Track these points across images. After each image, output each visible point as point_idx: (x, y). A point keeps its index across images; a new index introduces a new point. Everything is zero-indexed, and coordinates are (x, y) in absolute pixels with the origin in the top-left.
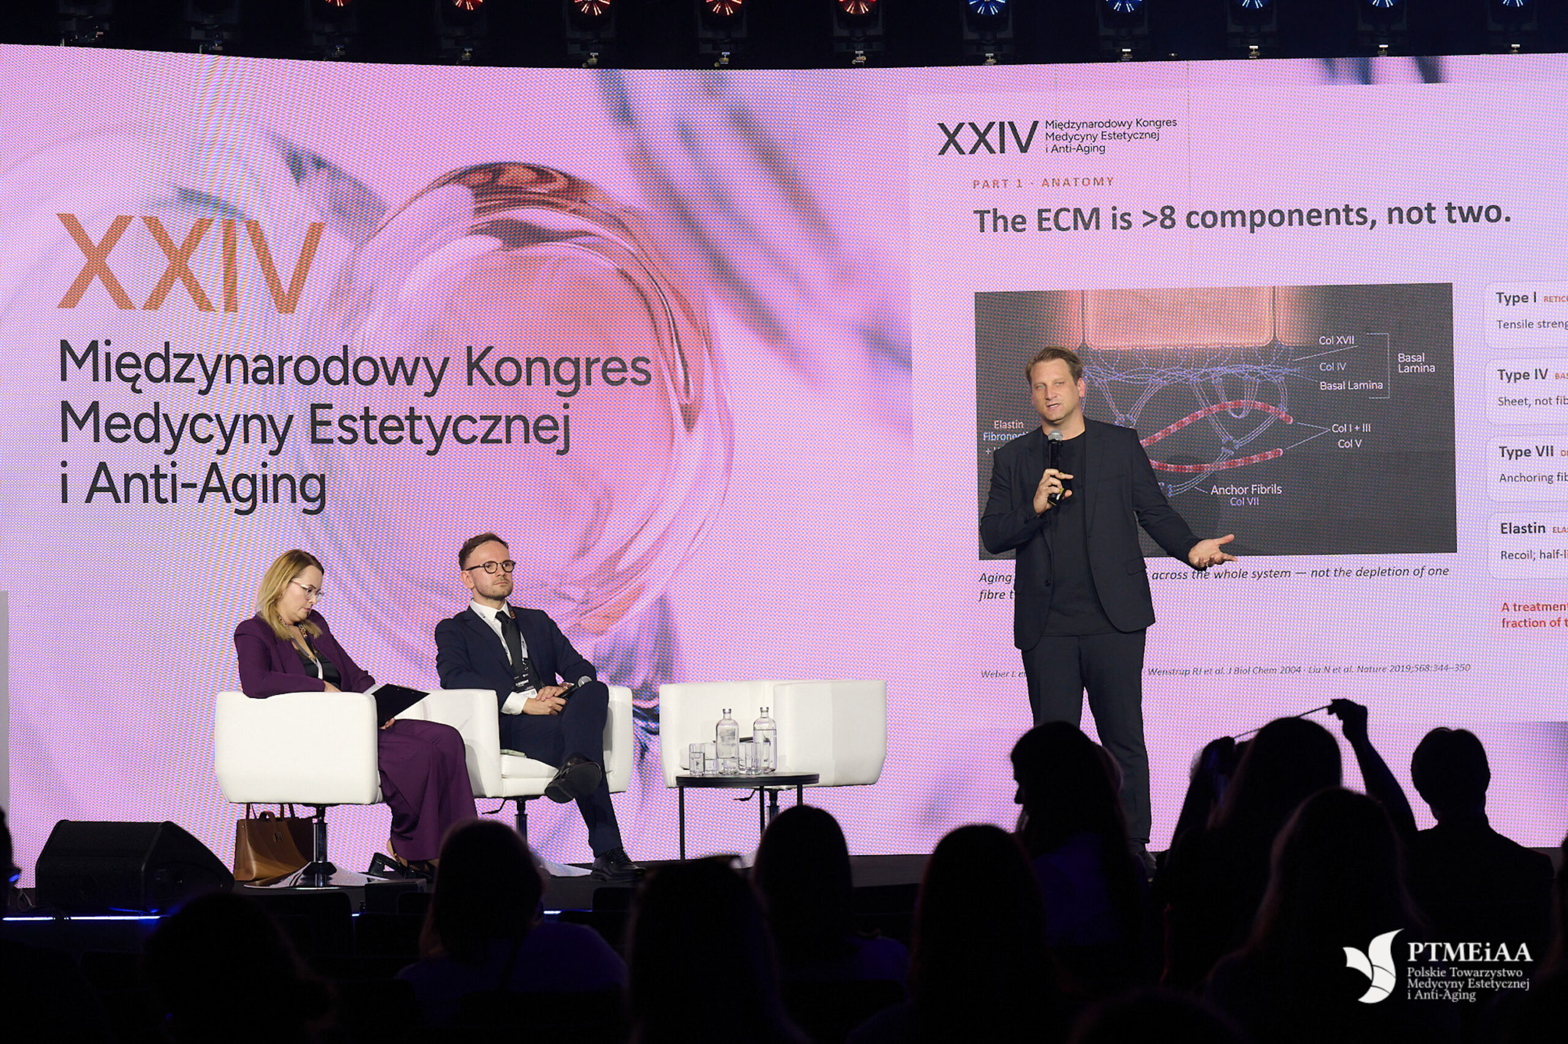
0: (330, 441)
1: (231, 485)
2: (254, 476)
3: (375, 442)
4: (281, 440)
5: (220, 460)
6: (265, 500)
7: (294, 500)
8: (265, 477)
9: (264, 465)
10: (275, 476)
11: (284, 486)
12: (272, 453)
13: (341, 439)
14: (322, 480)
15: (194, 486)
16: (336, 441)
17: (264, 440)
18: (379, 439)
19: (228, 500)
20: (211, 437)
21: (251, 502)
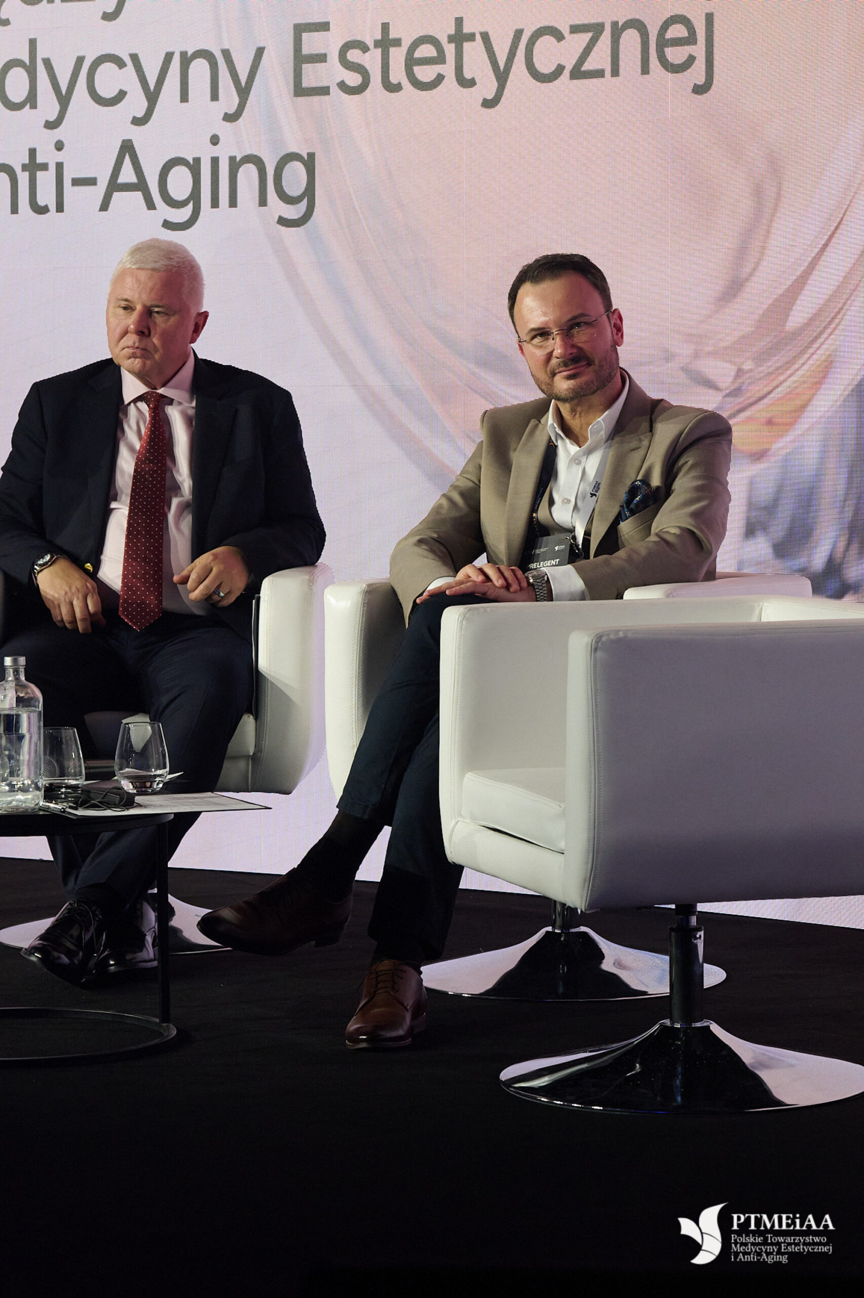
0: (325, 91)
1: (156, 178)
2: (197, 161)
3: (397, 88)
4: (244, 92)
5: (137, 135)
6: (215, 204)
7: (263, 202)
8: (215, 161)
9: (215, 140)
10: (232, 159)
11: (248, 175)
12: (230, 118)
13: (342, 86)
14: (310, 163)
15: (92, 182)
16: (335, 90)
17: (215, 96)
18: (406, 83)
19: (151, 205)
20: (122, 95)
21: (191, 206)
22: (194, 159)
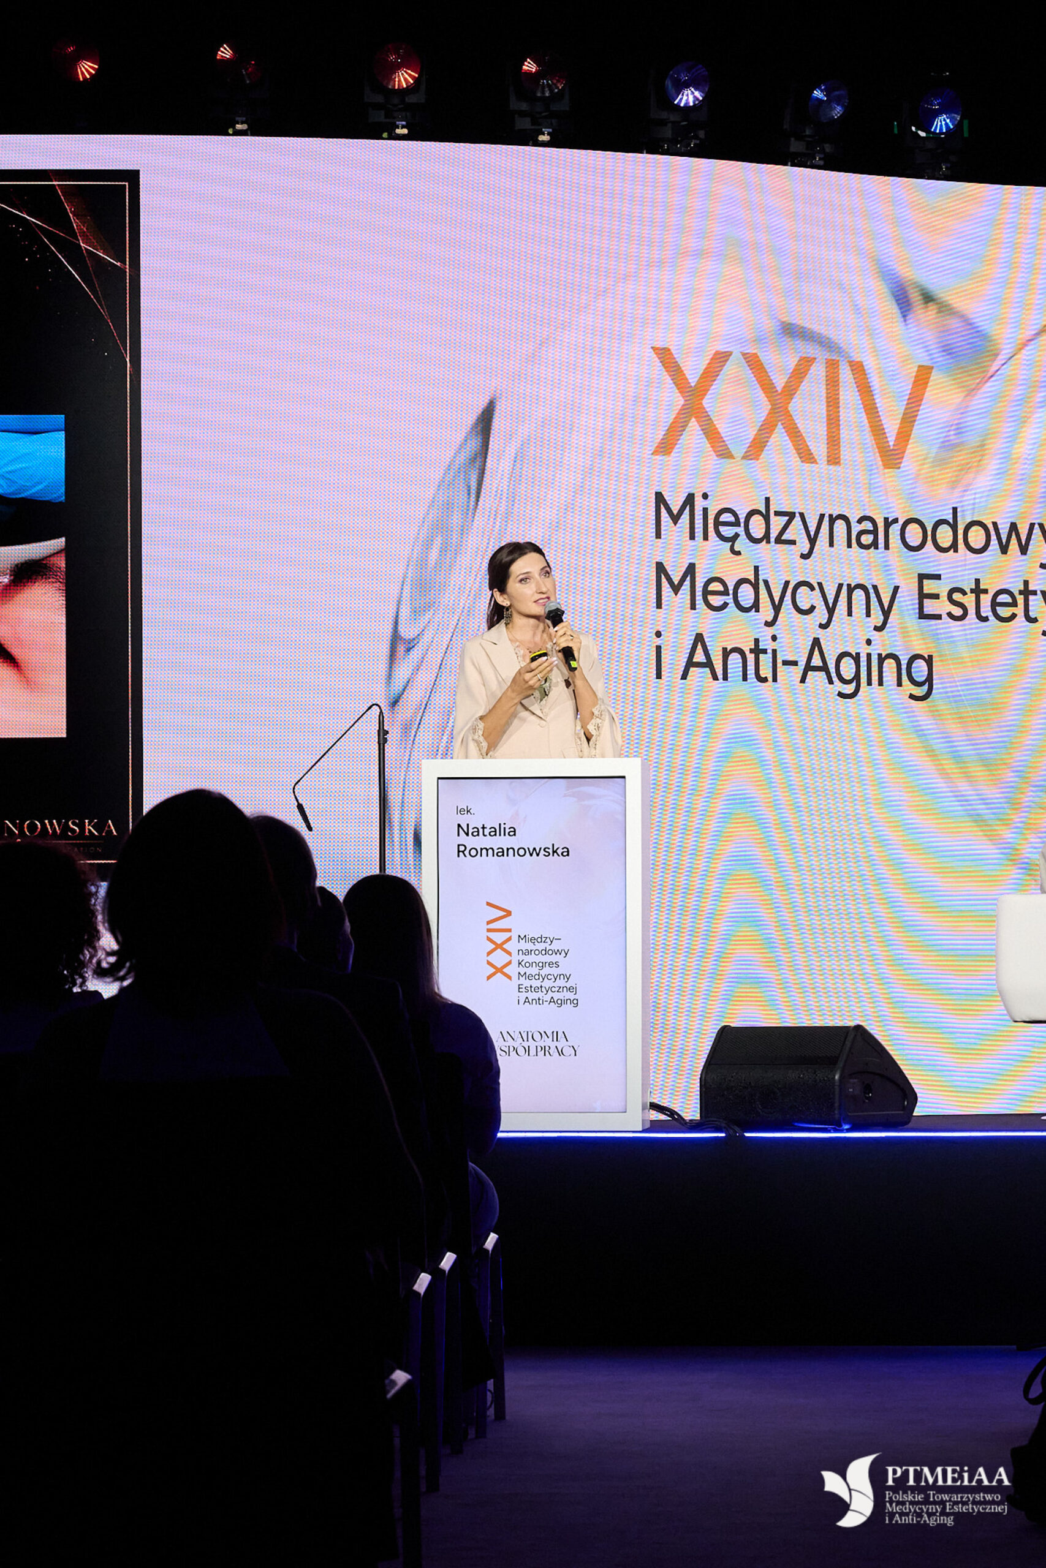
0: (938, 617)
1: (834, 664)
2: (858, 654)
3: (986, 619)
4: (886, 613)
5: (821, 634)
6: (869, 683)
7: (899, 684)
8: (869, 656)
9: (869, 642)
10: (880, 655)
11: (890, 665)
13: (950, 615)
14: (929, 661)
15: (795, 663)
16: (944, 616)
17: (868, 615)
18: (990, 616)
19: (831, 682)
20: (813, 608)
21: (854, 684)
22: (856, 653)
